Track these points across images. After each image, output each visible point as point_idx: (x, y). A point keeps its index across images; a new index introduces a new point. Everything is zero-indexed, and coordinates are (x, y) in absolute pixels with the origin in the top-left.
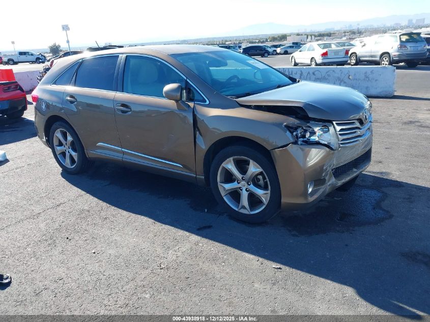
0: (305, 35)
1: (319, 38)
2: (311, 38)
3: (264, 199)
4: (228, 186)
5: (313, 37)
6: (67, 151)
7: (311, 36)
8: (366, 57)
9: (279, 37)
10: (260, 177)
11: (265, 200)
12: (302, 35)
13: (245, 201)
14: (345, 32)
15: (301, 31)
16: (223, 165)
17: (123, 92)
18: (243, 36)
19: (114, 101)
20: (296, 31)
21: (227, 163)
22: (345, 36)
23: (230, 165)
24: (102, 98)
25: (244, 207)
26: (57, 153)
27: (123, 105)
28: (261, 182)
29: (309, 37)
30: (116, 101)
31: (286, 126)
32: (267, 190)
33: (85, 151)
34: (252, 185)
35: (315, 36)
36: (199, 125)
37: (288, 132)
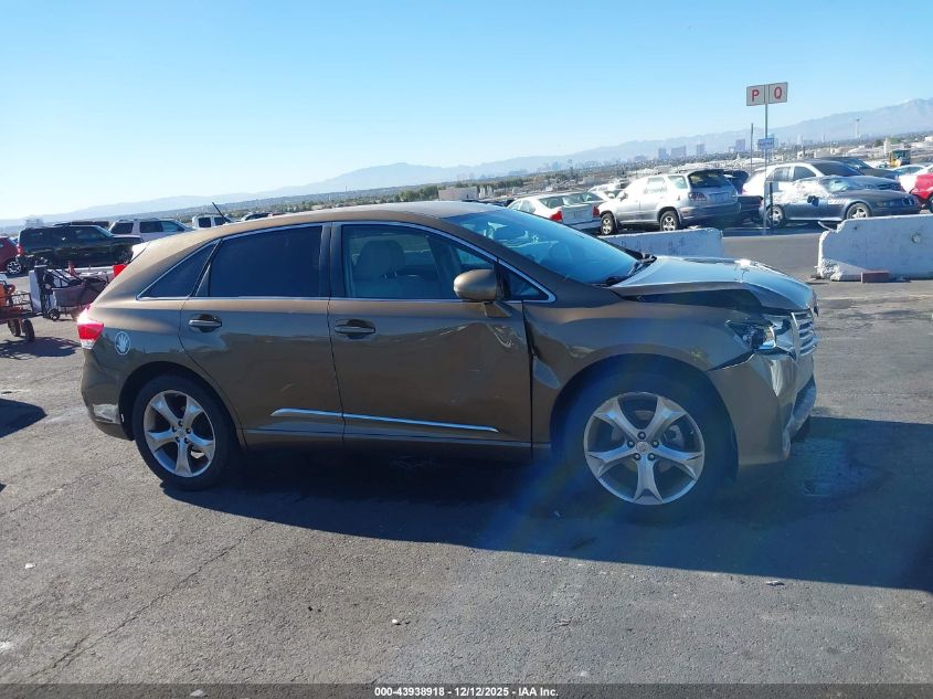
0: (474, 185)
1: (500, 190)
2: (486, 191)
3: (691, 470)
4: (608, 456)
5: (490, 189)
6: (182, 440)
7: (485, 186)
8: (631, 217)
9: (421, 191)
10: (675, 428)
11: (695, 470)
12: (467, 186)
13: (647, 479)
14: (548, 177)
15: (465, 178)
16: (598, 413)
17: (345, 297)
18: (348, 193)
19: (329, 316)
20: (454, 179)
21: (606, 410)
22: (549, 184)
23: (613, 413)
24: (294, 314)
25: (647, 493)
26: (153, 448)
27: (353, 323)
28: (679, 438)
29: (482, 190)
30: (334, 316)
31: (730, 325)
32: (698, 450)
33: (239, 431)
34: (661, 445)
35: (493, 187)
36: (537, 343)
37: (736, 336)
